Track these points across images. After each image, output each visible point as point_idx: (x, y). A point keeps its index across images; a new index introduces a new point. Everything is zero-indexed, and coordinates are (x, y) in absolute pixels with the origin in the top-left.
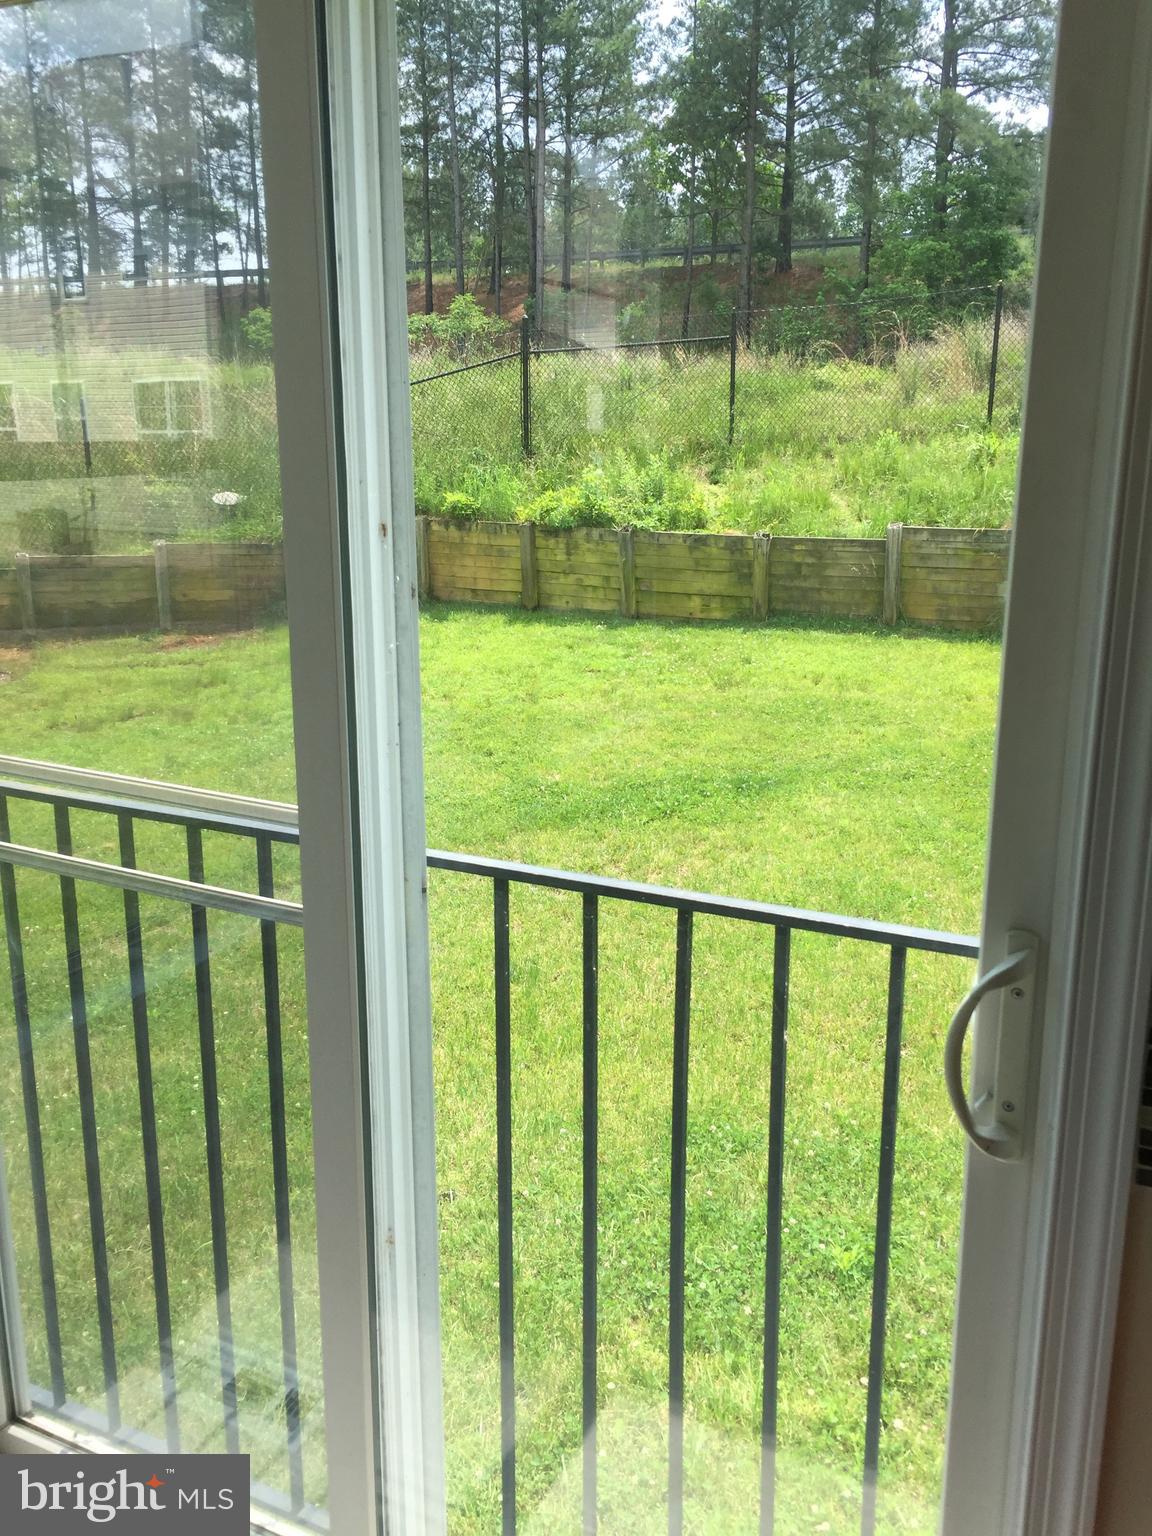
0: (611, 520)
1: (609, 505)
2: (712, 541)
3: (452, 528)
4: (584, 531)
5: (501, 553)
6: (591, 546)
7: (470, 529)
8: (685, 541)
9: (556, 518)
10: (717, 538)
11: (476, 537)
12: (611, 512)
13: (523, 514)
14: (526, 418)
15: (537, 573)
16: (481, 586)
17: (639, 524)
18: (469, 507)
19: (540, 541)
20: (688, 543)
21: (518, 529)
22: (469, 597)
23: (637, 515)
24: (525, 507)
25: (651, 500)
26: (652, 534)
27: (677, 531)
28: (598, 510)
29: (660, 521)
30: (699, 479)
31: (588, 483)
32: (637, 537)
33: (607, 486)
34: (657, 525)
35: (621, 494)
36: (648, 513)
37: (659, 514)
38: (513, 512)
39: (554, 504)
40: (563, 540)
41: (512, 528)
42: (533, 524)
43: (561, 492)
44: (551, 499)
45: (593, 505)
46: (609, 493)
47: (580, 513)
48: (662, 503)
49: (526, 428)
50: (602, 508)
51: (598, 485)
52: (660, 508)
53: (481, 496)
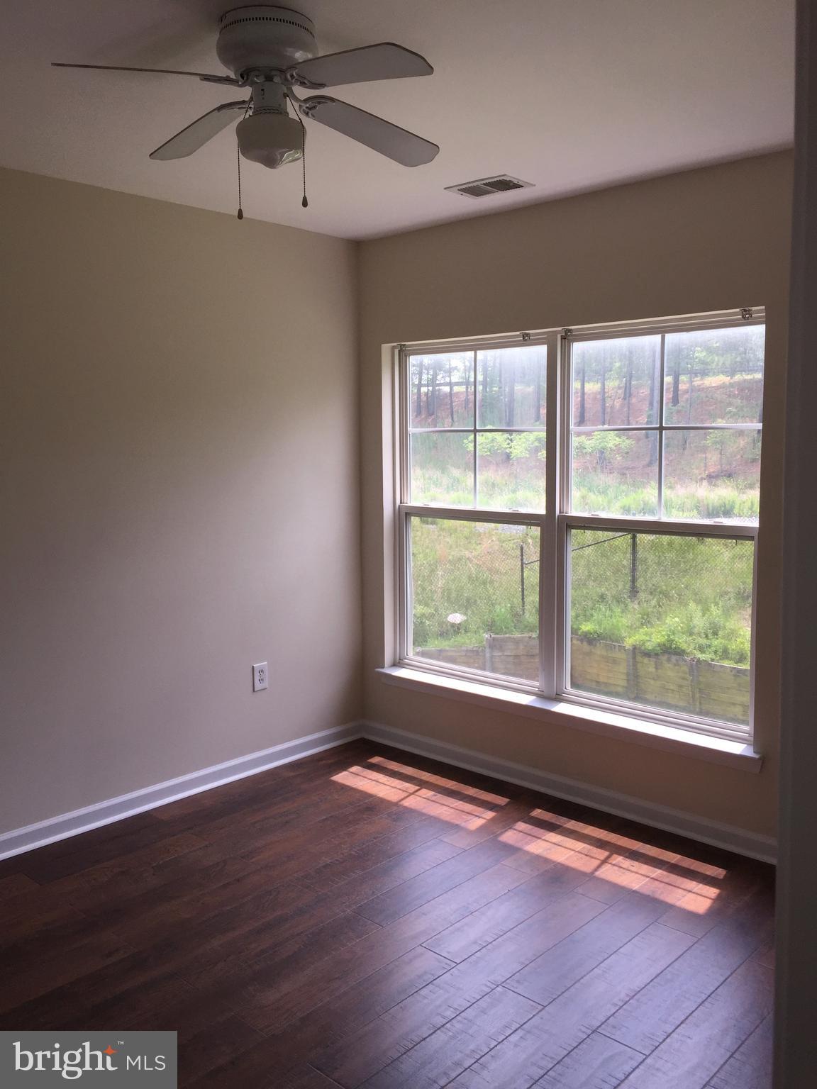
0: (684, 651)
1: (682, 641)
3: (585, 643)
4: (666, 657)
5: (615, 661)
6: (671, 665)
7: (596, 646)
8: (731, 671)
9: (649, 646)
11: (599, 651)
12: (684, 646)
13: (629, 642)
14: (634, 570)
15: (637, 676)
16: (602, 679)
17: (702, 657)
18: (595, 632)
19: (639, 658)
20: (733, 673)
21: (626, 651)
22: (594, 685)
23: (701, 649)
24: (630, 637)
25: (710, 636)
26: (710, 665)
27: (727, 663)
28: (676, 644)
29: (716, 652)
30: (745, 619)
31: (670, 626)
32: (700, 666)
33: (682, 628)
34: (713, 657)
35: (691, 634)
36: (709, 646)
37: (716, 646)
38: (623, 639)
39: (648, 638)
40: (653, 660)
41: (622, 648)
42: (635, 648)
43: (653, 630)
44: (646, 634)
45: (673, 641)
46: (683, 633)
47: (664, 645)
48: (717, 639)
49: (633, 576)
50: (678, 644)
51: (677, 627)
52: (716, 643)
53: (603, 626)
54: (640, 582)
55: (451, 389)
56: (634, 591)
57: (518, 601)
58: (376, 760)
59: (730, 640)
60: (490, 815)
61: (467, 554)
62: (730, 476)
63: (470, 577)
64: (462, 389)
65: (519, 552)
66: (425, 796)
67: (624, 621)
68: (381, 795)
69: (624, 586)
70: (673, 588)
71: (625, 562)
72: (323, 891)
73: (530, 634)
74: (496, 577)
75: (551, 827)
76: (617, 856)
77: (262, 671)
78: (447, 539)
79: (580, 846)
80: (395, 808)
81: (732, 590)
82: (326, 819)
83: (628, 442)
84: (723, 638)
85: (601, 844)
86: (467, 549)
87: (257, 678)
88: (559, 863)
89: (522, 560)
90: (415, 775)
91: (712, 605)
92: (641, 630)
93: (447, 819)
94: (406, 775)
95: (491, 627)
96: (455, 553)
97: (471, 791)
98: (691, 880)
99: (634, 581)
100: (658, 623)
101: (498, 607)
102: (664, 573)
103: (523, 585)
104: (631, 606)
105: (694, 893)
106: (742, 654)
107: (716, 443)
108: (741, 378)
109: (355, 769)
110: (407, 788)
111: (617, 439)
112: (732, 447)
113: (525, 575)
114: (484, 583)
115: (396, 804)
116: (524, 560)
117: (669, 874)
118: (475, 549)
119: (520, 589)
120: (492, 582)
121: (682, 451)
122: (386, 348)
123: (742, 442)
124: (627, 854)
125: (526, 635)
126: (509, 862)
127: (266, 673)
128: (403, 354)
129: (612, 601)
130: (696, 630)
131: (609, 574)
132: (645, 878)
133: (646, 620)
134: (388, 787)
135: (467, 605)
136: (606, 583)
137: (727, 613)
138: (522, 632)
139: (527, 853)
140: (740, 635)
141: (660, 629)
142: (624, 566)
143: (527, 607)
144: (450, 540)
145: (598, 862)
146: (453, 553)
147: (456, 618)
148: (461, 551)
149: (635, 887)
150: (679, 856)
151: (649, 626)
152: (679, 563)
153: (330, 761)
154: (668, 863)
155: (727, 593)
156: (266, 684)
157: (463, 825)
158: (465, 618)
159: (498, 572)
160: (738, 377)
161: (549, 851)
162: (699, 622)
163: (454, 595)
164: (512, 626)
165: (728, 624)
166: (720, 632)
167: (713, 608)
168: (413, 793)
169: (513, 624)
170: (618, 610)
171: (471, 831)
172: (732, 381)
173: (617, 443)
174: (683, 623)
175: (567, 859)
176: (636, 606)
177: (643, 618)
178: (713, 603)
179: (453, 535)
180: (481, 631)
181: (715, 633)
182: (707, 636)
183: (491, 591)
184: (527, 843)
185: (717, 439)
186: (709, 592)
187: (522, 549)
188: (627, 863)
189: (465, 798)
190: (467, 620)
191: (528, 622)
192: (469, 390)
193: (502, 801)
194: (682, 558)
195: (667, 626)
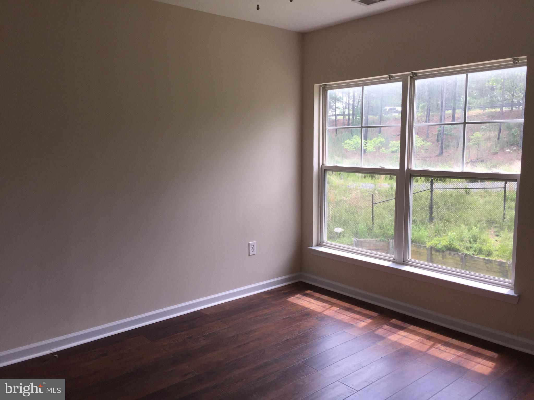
0: (458, 249)
1: (457, 244)
2: (493, 261)
4: (448, 252)
5: (421, 254)
6: (451, 257)
9: (439, 247)
10: (495, 261)
12: (458, 247)
13: (428, 244)
14: (431, 208)
17: (468, 253)
19: (434, 252)
20: (484, 261)
21: (427, 249)
23: (467, 249)
24: (429, 242)
25: (472, 242)
26: (472, 257)
27: (481, 257)
28: (454, 246)
29: (475, 251)
30: (491, 234)
31: (451, 236)
32: (466, 257)
33: (457, 238)
34: (474, 253)
35: (462, 241)
36: (471, 247)
37: (475, 248)
38: (425, 242)
39: (438, 242)
40: (441, 254)
41: (424, 247)
42: (431, 248)
43: (441, 238)
44: (438, 240)
45: (452, 244)
46: (458, 240)
47: (448, 246)
48: (476, 244)
49: (431, 211)
50: (455, 246)
51: (454, 237)
52: (475, 246)
53: (415, 236)
54: (434, 214)
55: (336, 118)
56: (431, 219)
57: (370, 223)
58: (309, 292)
59: (483, 245)
60: (369, 321)
61: (344, 198)
62: (482, 161)
63: (346, 210)
64: (342, 117)
65: (371, 198)
66: (334, 310)
67: (426, 233)
68: (312, 308)
69: (426, 216)
70: (452, 217)
71: (427, 204)
72: (287, 352)
73: (376, 239)
74: (359, 210)
75: (402, 328)
76: (438, 344)
77: (253, 245)
78: (335, 191)
79: (417, 338)
80: (319, 315)
81: (484, 219)
82: (286, 318)
83: (428, 143)
84: (479, 243)
85: (429, 338)
86: (344, 196)
87: (251, 249)
88: (407, 346)
89: (373, 201)
90: (328, 300)
91: (474, 227)
92: (435, 238)
93: (347, 321)
94: (324, 299)
95: (356, 234)
96: (338, 198)
97: (358, 309)
98: (479, 358)
99: (431, 213)
100: (444, 235)
101: (360, 225)
102: (448, 209)
103: (373, 215)
104: (429, 226)
105: (480, 364)
106: (490, 252)
107: (475, 144)
108: (489, 110)
109: (298, 296)
110: (325, 306)
111: (422, 142)
112: (484, 146)
113: (374, 209)
114: (353, 213)
115: (320, 313)
116: (374, 202)
117: (466, 354)
118: (349, 196)
119: (371, 216)
120: (357, 213)
121: (456, 148)
122: (316, 86)
123: (489, 144)
124: (443, 343)
125: (374, 239)
126: (380, 344)
127: (255, 246)
128: (325, 89)
129: (419, 224)
130: (465, 239)
131: (418, 210)
132: (453, 355)
133: (437, 233)
134: (315, 305)
135: (344, 224)
136: (417, 214)
137: (482, 230)
138: (372, 238)
139: (390, 340)
140: (489, 242)
141: (445, 238)
142: (426, 206)
143: (375, 225)
144: (336, 192)
145: (428, 347)
146: (337, 198)
147: (339, 230)
148: (341, 197)
149: (449, 359)
150: (471, 346)
151: (439, 237)
152: (456, 205)
153: (286, 291)
154: (466, 349)
155: (481, 221)
156: (255, 252)
157: (355, 324)
158: (343, 230)
159: (360, 208)
160: (488, 110)
161: (401, 340)
162: (467, 235)
163: (338, 218)
164: (367, 235)
165: (482, 236)
166: (478, 241)
167: (474, 228)
168: (328, 309)
169: (368, 234)
170: (423, 228)
171: (359, 328)
172: (484, 112)
173: (422, 144)
174: (458, 235)
175: (411, 344)
176: (432, 226)
177: (436, 232)
178: (474, 225)
179: (337, 189)
180: (351, 237)
181: (475, 241)
182: (470, 242)
183: (356, 217)
184: (389, 335)
185: (476, 142)
186: (472, 220)
187: (373, 196)
188: (443, 348)
189: (355, 312)
190: (344, 231)
191: (375, 233)
192: (345, 118)
193: (375, 314)
194: (458, 202)
195: (449, 237)
